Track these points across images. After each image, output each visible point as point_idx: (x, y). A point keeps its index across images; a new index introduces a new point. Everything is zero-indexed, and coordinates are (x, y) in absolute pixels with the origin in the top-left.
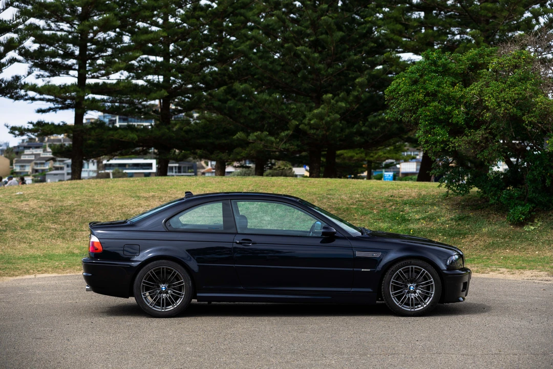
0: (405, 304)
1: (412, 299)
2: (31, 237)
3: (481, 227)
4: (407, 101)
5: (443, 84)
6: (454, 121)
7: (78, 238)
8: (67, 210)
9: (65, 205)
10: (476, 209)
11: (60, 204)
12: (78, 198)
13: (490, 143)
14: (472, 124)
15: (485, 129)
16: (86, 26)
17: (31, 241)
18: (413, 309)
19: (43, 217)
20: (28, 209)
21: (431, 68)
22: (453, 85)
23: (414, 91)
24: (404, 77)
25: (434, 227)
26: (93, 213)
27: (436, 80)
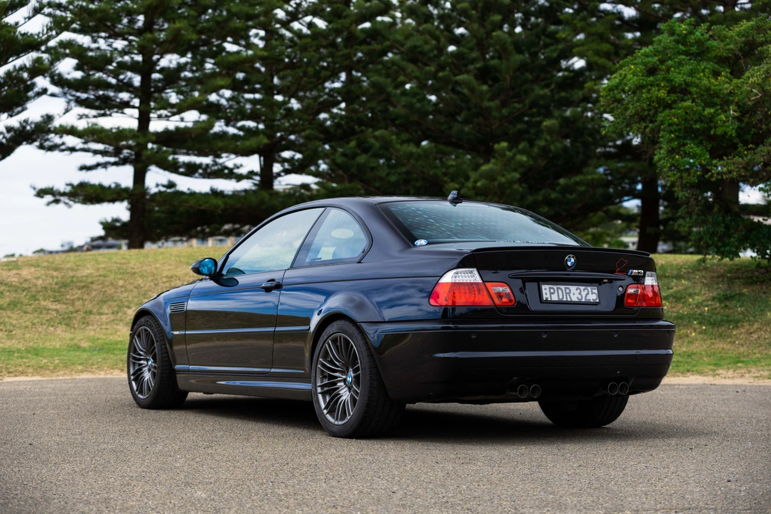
2: (14, 322)
3: (763, 310)
4: (638, 101)
5: (699, 73)
6: (719, 131)
7: (92, 325)
8: (81, 282)
9: (78, 275)
10: (752, 284)
11: (71, 274)
12: (103, 266)
14: (748, 137)
16: (148, 41)
17: (12, 328)
19: (39, 292)
20: (16, 280)
21: (678, 48)
22: (716, 74)
23: (651, 85)
24: (633, 64)
25: (683, 311)
26: (122, 287)
27: (687, 66)
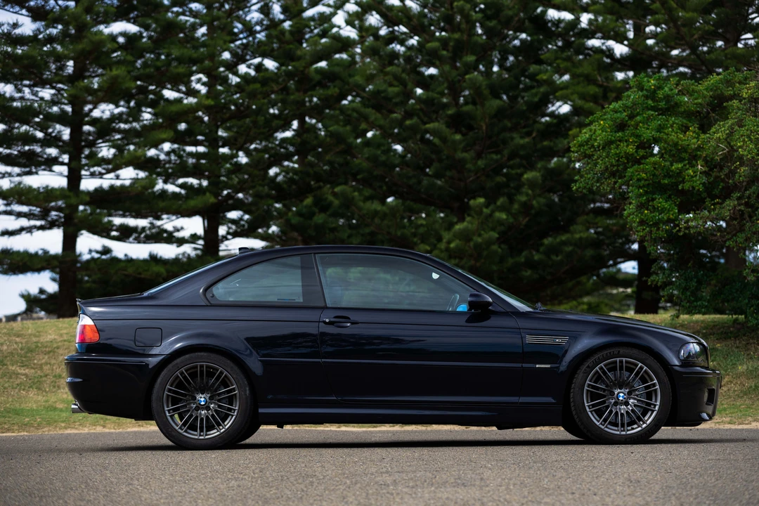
0: (611, 423)
1: (622, 414)
3: (735, 364)
4: (607, 157)
5: (667, 128)
6: (687, 186)
8: (46, 347)
9: (42, 340)
10: (726, 339)
11: (34, 339)
12: (65, 331)
13: (747, 222)
14: (716, 192)
15: (739, 199)
16: (81, 89)
18: (624, 431)
19: (6, 357)
21: (646, 103)
22: (685, 129)
23: (620, 141)
24: (602, 120)
27: (655, 122)
